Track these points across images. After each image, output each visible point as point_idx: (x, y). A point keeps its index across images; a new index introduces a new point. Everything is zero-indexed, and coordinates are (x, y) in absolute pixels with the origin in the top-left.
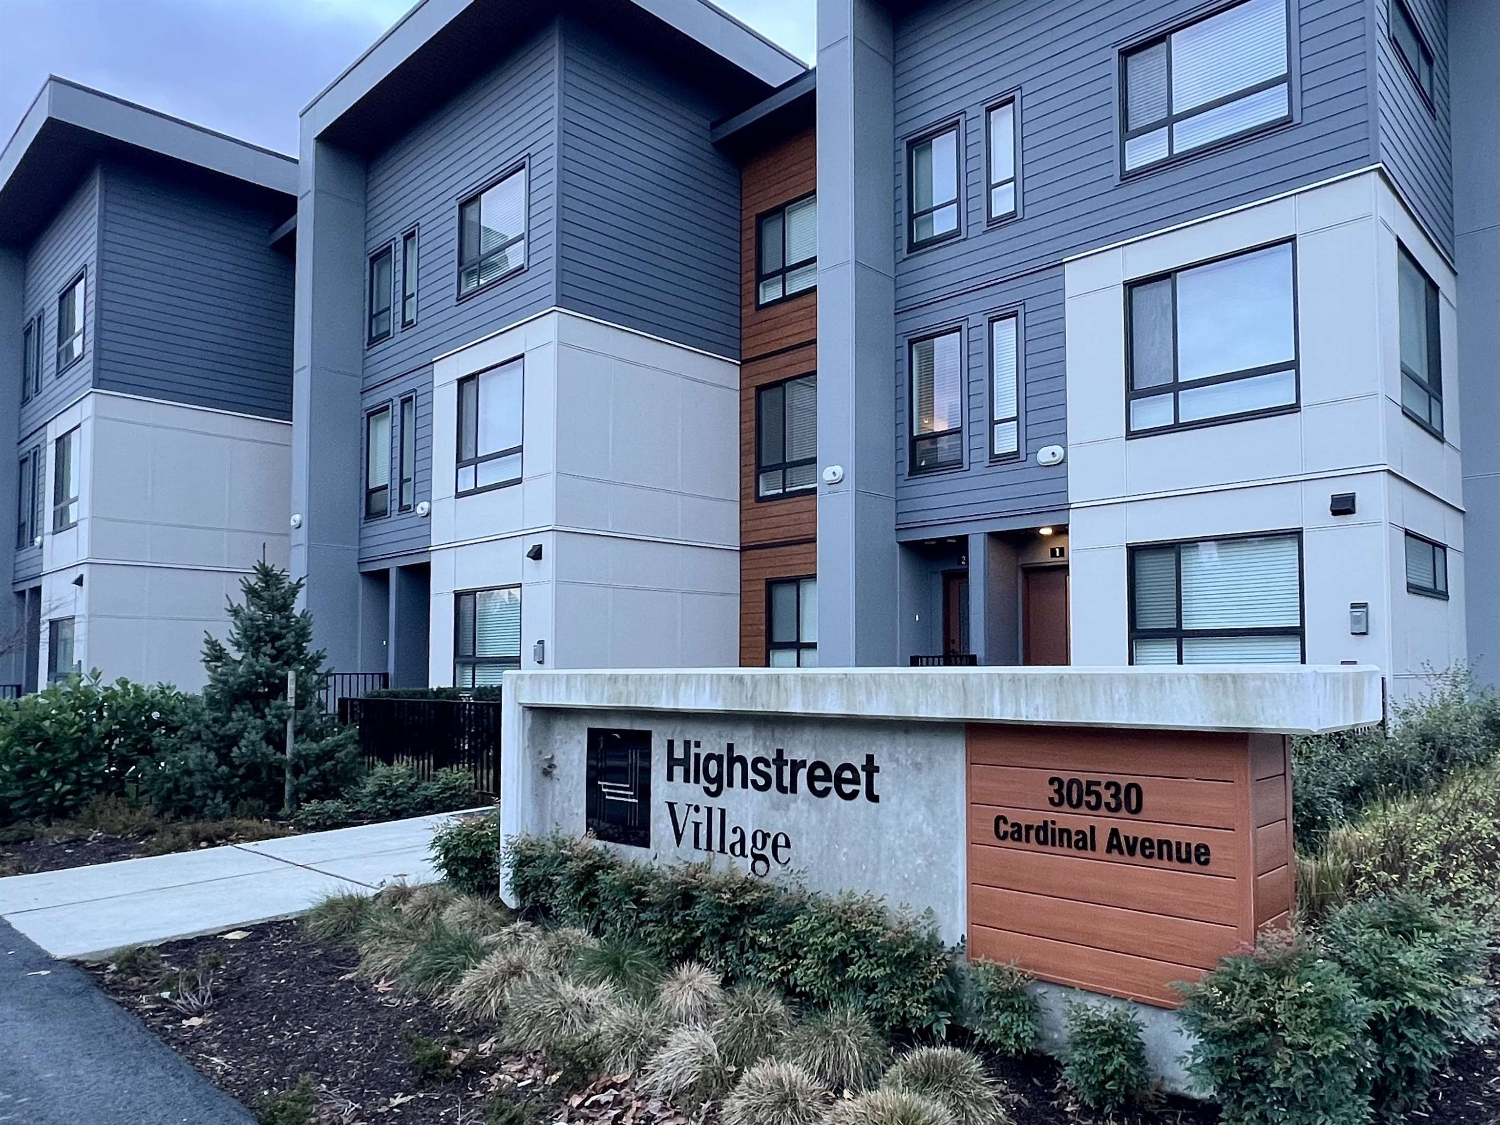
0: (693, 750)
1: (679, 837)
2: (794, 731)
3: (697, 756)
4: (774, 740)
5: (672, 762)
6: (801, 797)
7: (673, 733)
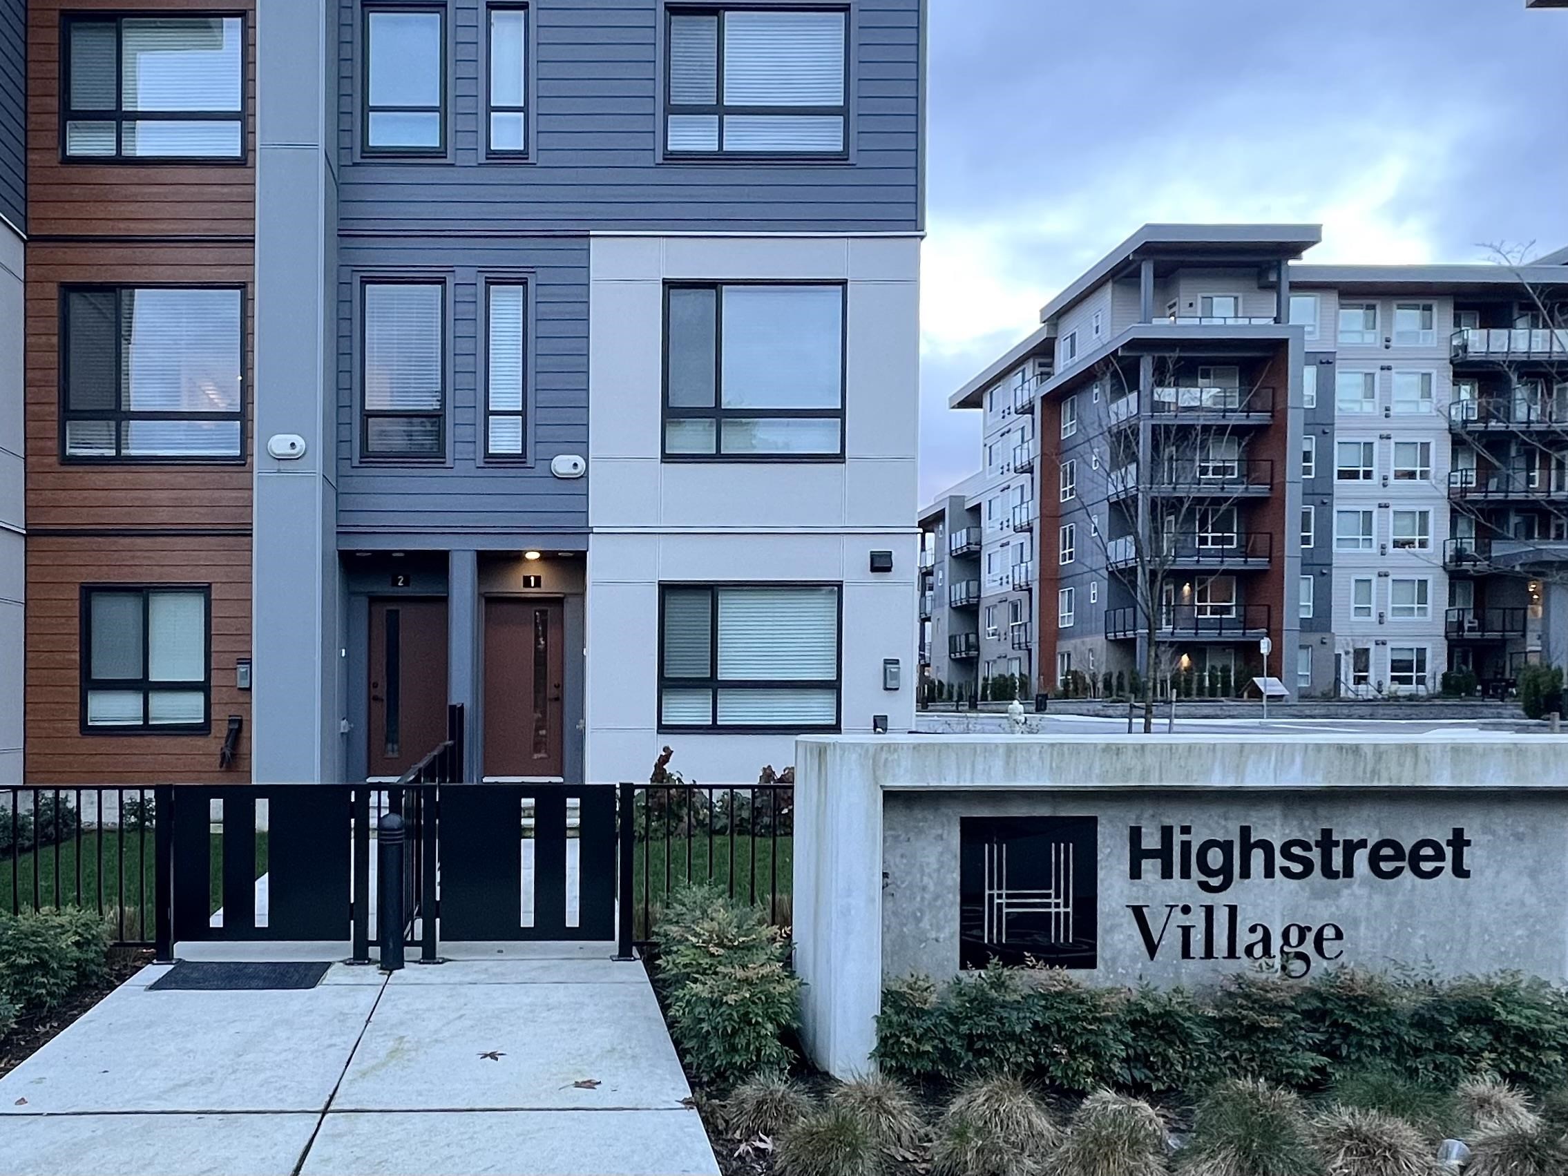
0: (1178, 838)
1: (1152, 948)
2: (1347, 808)
3: (1186, 846)
4: (1316, 820)
5: (1138, 855)
6: (1358, 882)
7: (1138, 818)
